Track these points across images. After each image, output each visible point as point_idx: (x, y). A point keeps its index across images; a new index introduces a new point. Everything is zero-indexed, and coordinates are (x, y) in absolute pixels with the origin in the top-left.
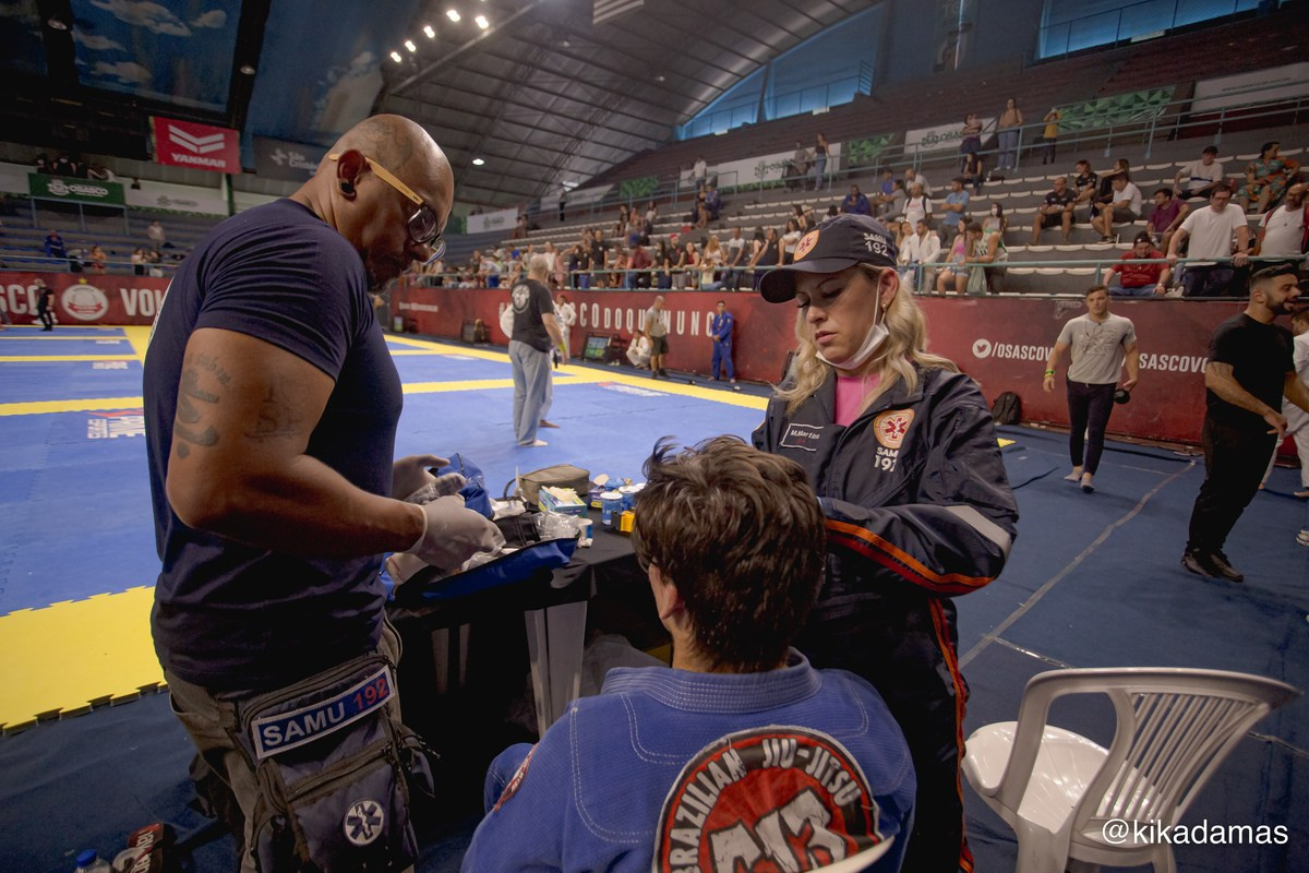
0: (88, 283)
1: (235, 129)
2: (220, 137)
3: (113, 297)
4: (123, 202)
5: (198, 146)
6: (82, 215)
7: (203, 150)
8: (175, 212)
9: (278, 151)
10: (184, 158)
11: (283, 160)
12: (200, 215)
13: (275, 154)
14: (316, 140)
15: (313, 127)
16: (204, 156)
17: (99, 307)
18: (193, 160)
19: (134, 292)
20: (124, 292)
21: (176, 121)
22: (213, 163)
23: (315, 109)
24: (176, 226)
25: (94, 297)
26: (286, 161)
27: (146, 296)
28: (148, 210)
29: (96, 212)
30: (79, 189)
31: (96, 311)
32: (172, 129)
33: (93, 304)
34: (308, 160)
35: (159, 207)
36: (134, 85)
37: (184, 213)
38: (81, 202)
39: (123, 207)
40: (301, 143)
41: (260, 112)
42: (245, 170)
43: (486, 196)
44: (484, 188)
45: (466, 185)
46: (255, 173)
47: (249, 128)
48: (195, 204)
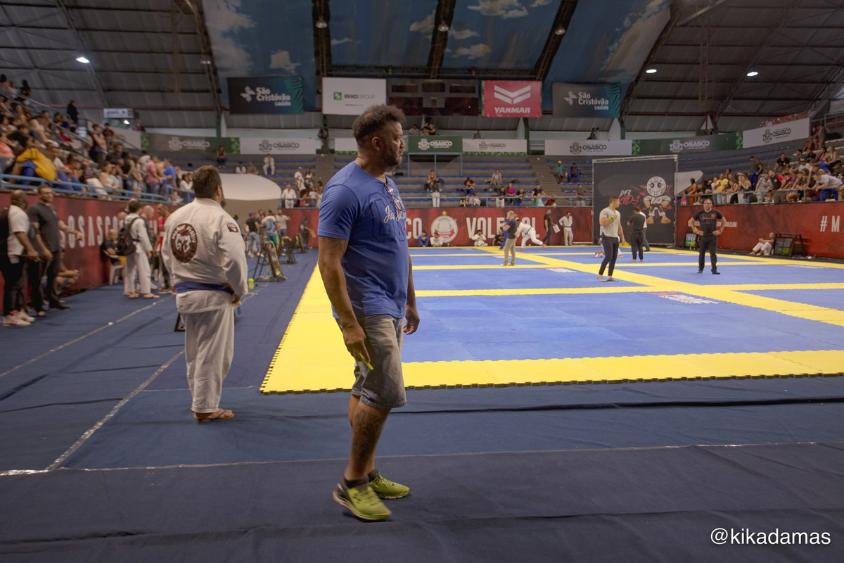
0: (447, 215)
1: (539, 80)
2: (528, 88)
3: (462, 224)
4: (462, 151)
5: (512, 99)
6: (435, 163)
7: (516, 101)
8: (490, 154)
9: (570, 93)
10: (502, 110)
11: (573, 99)
12: (506, 154)
13: (568, 96)
14: (602, 79)
15: (602, 69)
16: (515, 106)
17: (452, 232)
18: (508, 110)
19: (474, 219)
20: (468, 219)
21: (498, 81)
22: (522, 110)
23: (607, 53)
24: (492, 165)
25: (450, 224)
26: (575, 101)
27: (482, 222)
28: (472, 154)
29: (445, 159)
30: (436, 144)
31: (450, 235)
32: (496, 88)
33: (449, 230)
34: (593, 97)
35: (480, 151)
36: (477, 60)
37: (496, 154)
38: (435, 154)
39: (460, 154)
40: (588, 83)
41: (563, 62)
42: (545, 113)
43: (753, 106)
44: (752, 99)
45: (734, 99)
46: (551, 114)
47: (550, 77)
48: (504, 146)
